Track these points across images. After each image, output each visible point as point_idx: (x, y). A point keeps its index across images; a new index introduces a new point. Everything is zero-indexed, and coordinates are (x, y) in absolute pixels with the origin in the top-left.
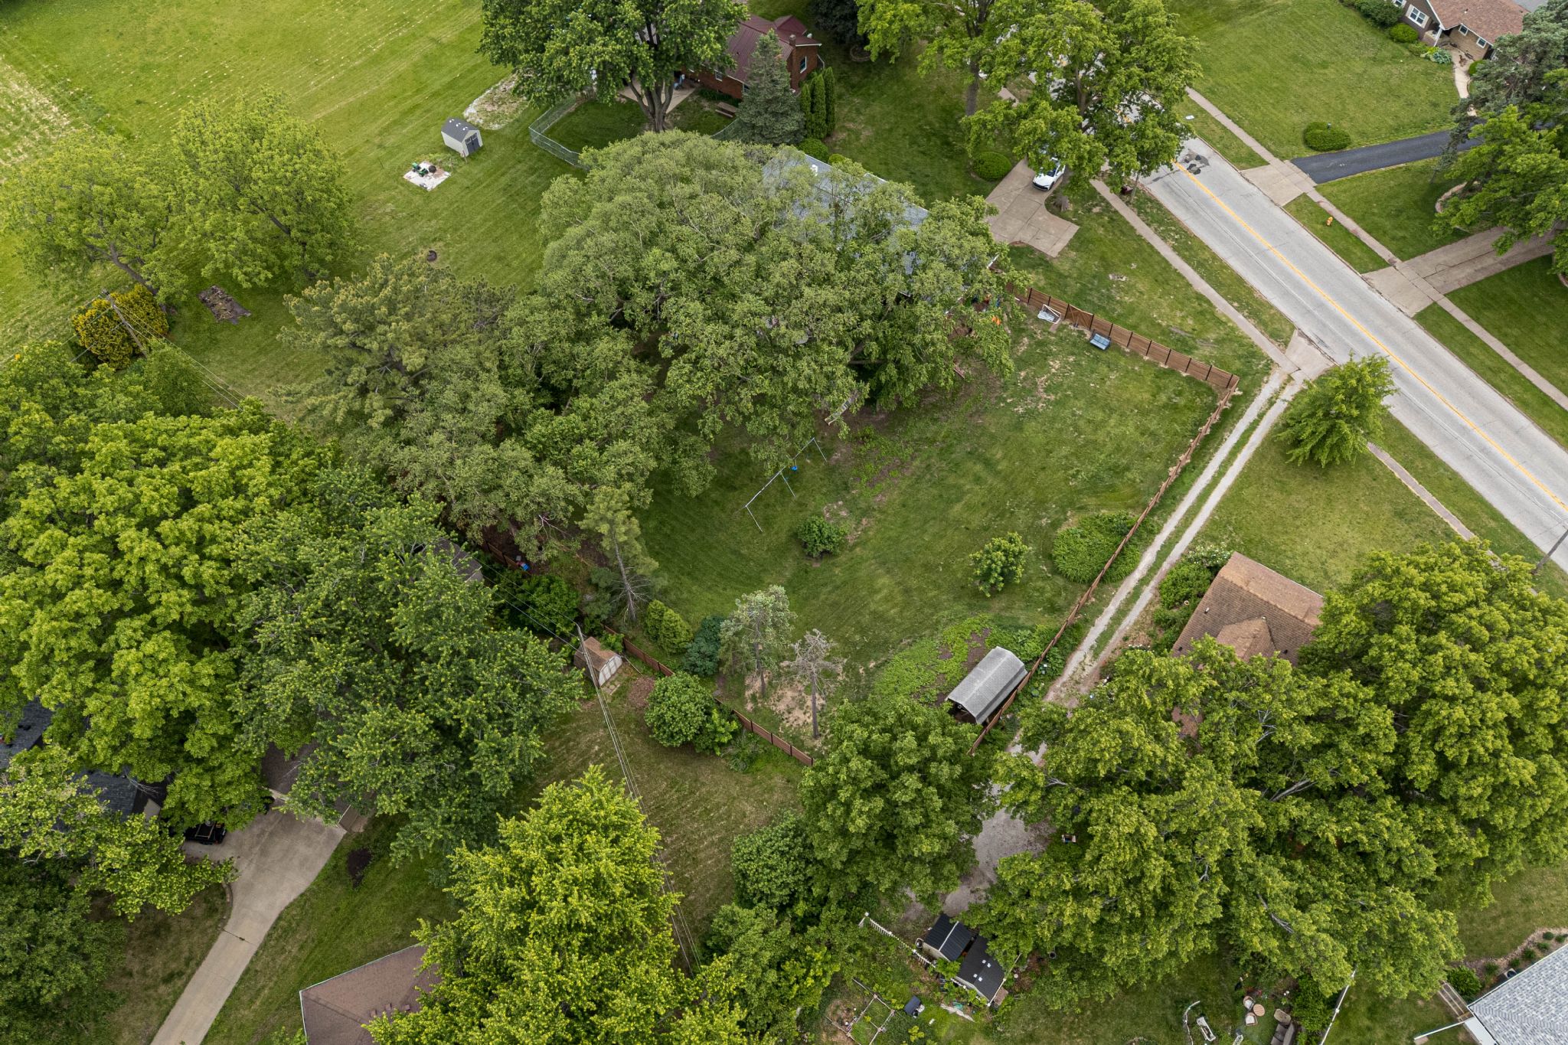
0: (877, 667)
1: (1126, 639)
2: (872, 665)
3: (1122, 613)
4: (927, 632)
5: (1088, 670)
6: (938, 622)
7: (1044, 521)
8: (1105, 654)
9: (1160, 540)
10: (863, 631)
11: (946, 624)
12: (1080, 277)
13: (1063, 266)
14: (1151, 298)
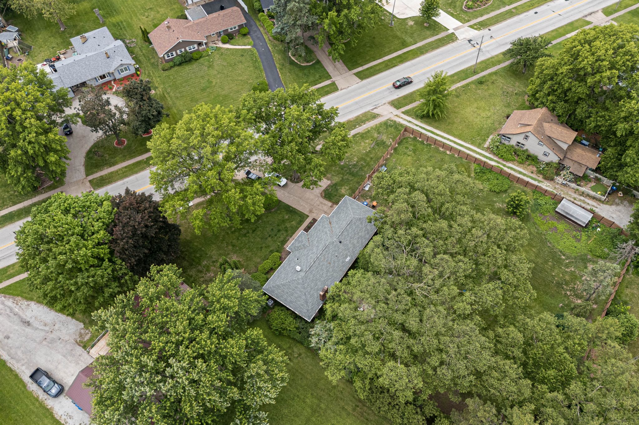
0: (564, 255)
1: (532, 173)
2: (563, 257)
3: (520, 173)
4: (543, 237)
5: (548, 184)
6: (537, 233)
8: (541, 178)
9: (484, 159)
10: (546, 262)
11: (538, 230)
12: (343, 174)
13: (336, 179)
14: (355, 152)
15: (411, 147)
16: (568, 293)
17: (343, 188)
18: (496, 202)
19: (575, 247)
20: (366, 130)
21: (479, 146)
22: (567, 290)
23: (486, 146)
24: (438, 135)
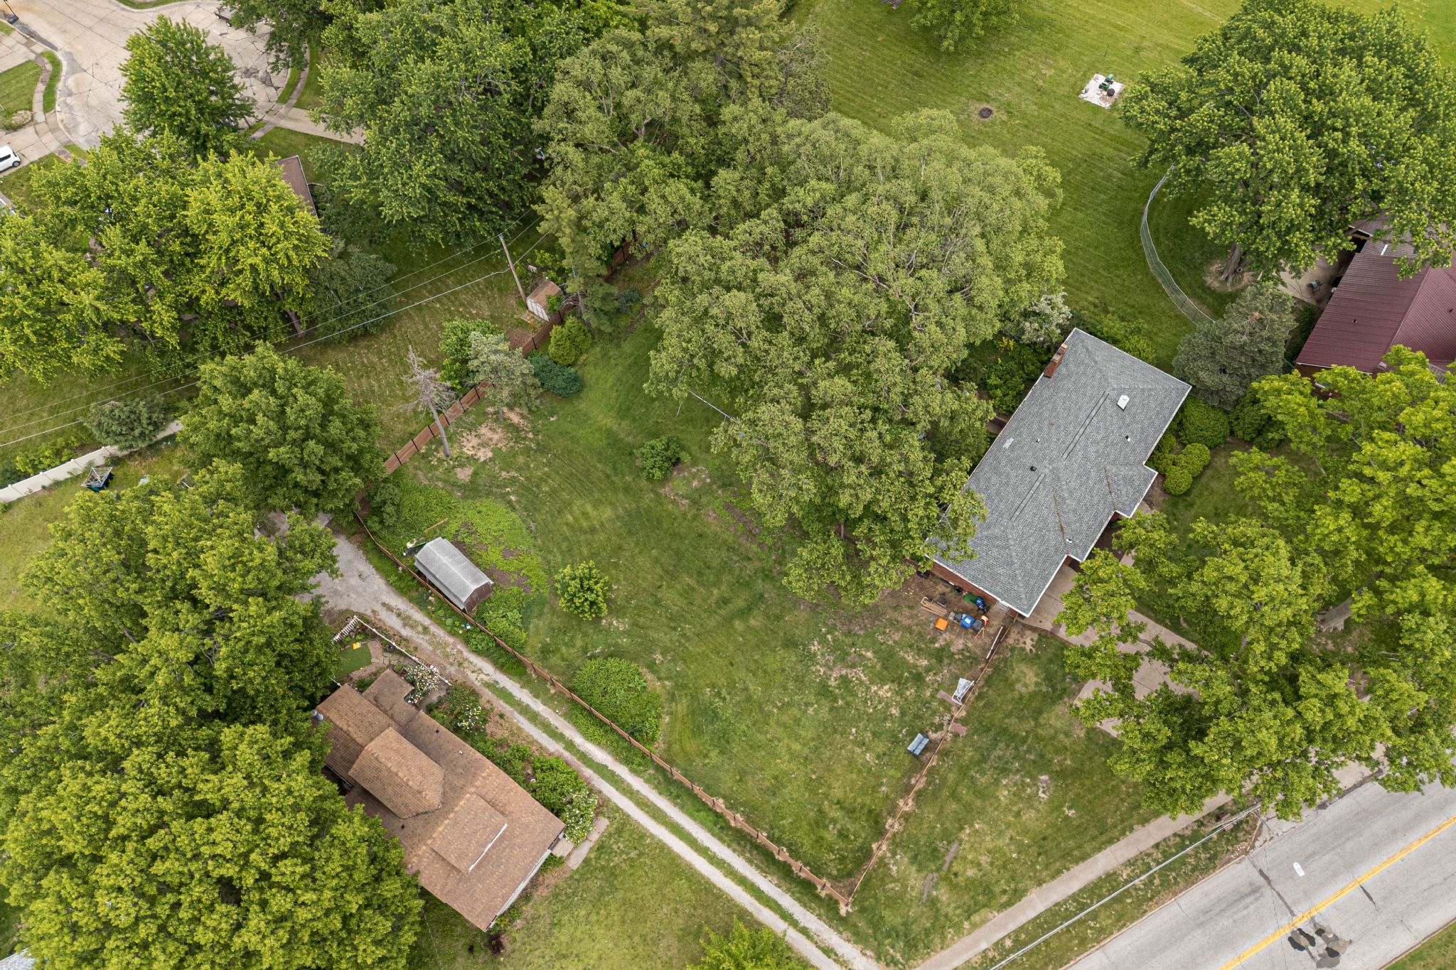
0: (510, 502)
1: (502, 716)
2: (513, 498)
3: (534, 717)
4: (539, 542)
5: (473, 677)
6: (550, 552)
7: (658, 657)
8: (487, 694)
9: (622, 771)
10: (553, 493)
11: (545, 558)
12: (1039, 739)
13: (1056, 717)
14: (1009, 826)
15: (830, 834)
16: (530, 435)
17: (1032, 688)
18: (627, 633)
19: (479, 512)
20: (976, 918)
21: (623, 825)
22: (531, 440)
23: (603, 823)
24: (742, 881)
